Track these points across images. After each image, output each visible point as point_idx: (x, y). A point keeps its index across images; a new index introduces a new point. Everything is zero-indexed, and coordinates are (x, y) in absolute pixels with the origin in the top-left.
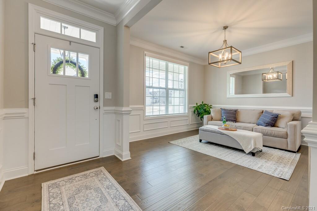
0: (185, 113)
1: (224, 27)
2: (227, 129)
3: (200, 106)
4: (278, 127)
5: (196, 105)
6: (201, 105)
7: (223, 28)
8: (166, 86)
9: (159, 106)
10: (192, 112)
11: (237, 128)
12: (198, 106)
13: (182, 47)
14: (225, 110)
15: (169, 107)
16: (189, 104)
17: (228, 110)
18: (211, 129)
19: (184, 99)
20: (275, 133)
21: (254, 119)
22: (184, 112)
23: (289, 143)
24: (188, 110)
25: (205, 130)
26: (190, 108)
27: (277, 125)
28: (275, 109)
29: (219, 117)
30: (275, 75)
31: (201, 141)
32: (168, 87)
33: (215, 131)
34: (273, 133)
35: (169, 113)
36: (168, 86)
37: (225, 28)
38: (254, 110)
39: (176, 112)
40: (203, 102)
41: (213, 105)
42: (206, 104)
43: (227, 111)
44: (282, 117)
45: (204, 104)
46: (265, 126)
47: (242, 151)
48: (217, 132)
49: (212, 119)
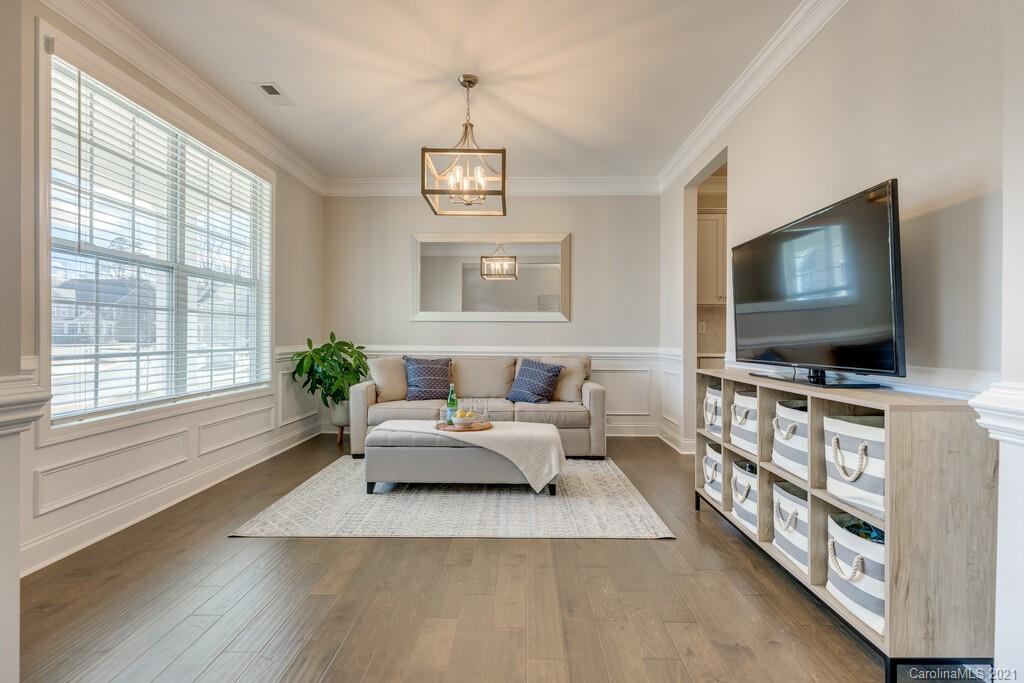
0: (259, 384)
1: (465, 76)
2: (468, 428)
3: (323, 351)
4: (559, 400)
5: (307, 349)
6: (328, 346)
7: (462, 80)
8: (173, 254)
9: (138, 355)
10: (286, 377)
11: (491, 418)
12: (316, 351)
13: (271, 90)
14: (418, 361)
15: (189, 361)
16: (276, 345)
17: (426, 361)
18: (415, 436)
19: (253, 322)
20: (565, 419)
21: (498, 384)
22: (254, 380)
23: (593, 438)
24: (272, 368)
25: (393, 441)
26: (280, 360)
27: (557, 396)
28: (548, 352)
29: (400, 387)
30: (506, 265)
31: (371, 487)
32: (183, 263)
33: (434, 441)
34: (563, 418)
35: (190, 390)
36: (183, 257)
37: (469, 82)
38: (493, 358)
39: (223, 380)
40: (332, 337)
41: (368, 348)
42: (347, 344)
43: (426, 366)
44: (570, 373)
45: (340, 343)
46: (535, 402)
47: (526, 488)
48: (441, 441)
49: (377, 397)
